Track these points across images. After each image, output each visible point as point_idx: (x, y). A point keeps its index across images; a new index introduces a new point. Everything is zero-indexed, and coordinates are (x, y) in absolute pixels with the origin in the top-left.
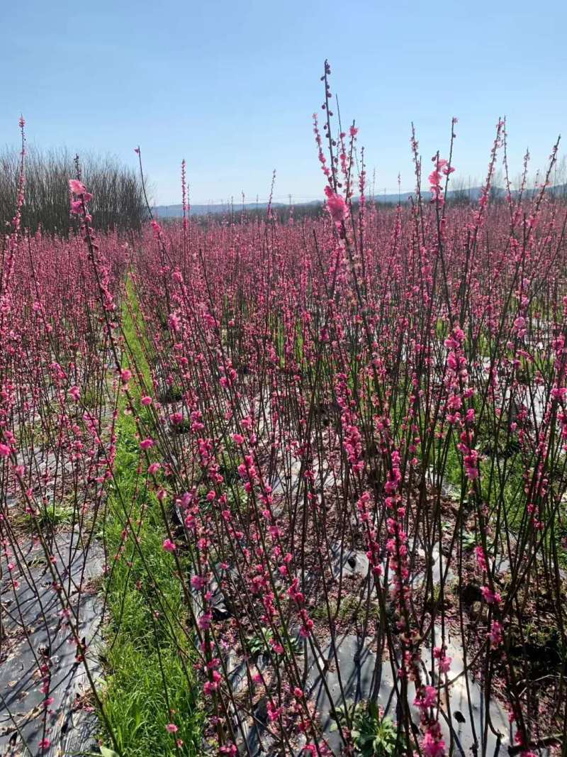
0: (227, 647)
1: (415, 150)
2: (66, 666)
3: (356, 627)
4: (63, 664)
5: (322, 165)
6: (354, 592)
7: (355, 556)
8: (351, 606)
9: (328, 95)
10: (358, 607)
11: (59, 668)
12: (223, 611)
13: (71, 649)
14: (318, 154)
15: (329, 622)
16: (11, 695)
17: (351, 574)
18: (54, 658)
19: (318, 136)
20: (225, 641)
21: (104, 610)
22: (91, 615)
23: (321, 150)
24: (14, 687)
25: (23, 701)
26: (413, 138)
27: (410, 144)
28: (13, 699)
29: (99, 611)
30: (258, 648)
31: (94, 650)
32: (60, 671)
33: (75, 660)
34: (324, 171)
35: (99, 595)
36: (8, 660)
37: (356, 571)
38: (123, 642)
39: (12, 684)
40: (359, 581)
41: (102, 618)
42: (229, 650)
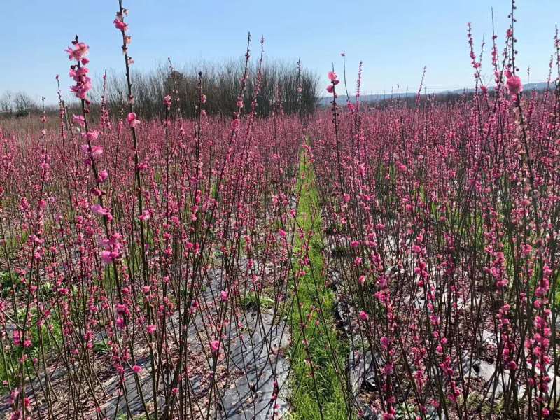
0: (376, 411)
1: (557, 46)
2: (266, 400)
3: (480, 417)
4: (264, 398)
5: (473, 61)
6: (478, 391)
7: (479, 364)
8: (475, 400)
9: (514, 8)
10: (482, 402)
11: (262, 400)
12: (373, 385)
13: (269, 388)
14: (470, 52)
15: (457, 409)
16: (232, 410)
17: (476, 377)
18: (259, 392)
19: (471, 39)
20: (374, 406)
21: (289, 369)
22: (282, 370)
23: (472, 49)
24: (235, 405)
25: (240, 416)
26: (556, 37)
27: (553, 42)
28: (234, 413)
29: (286, 369)
30: (400, 416)
31: (283, 393)
32: (263, 402)
33: (271, 397)
34: (473, 65)
35: (287, 358)
36: (231, 388)
37: (480, 375)
38: (303, 393)
39: (234, 403)
40: (483, 383)
41: (289, 373)
42: (378, 413)
